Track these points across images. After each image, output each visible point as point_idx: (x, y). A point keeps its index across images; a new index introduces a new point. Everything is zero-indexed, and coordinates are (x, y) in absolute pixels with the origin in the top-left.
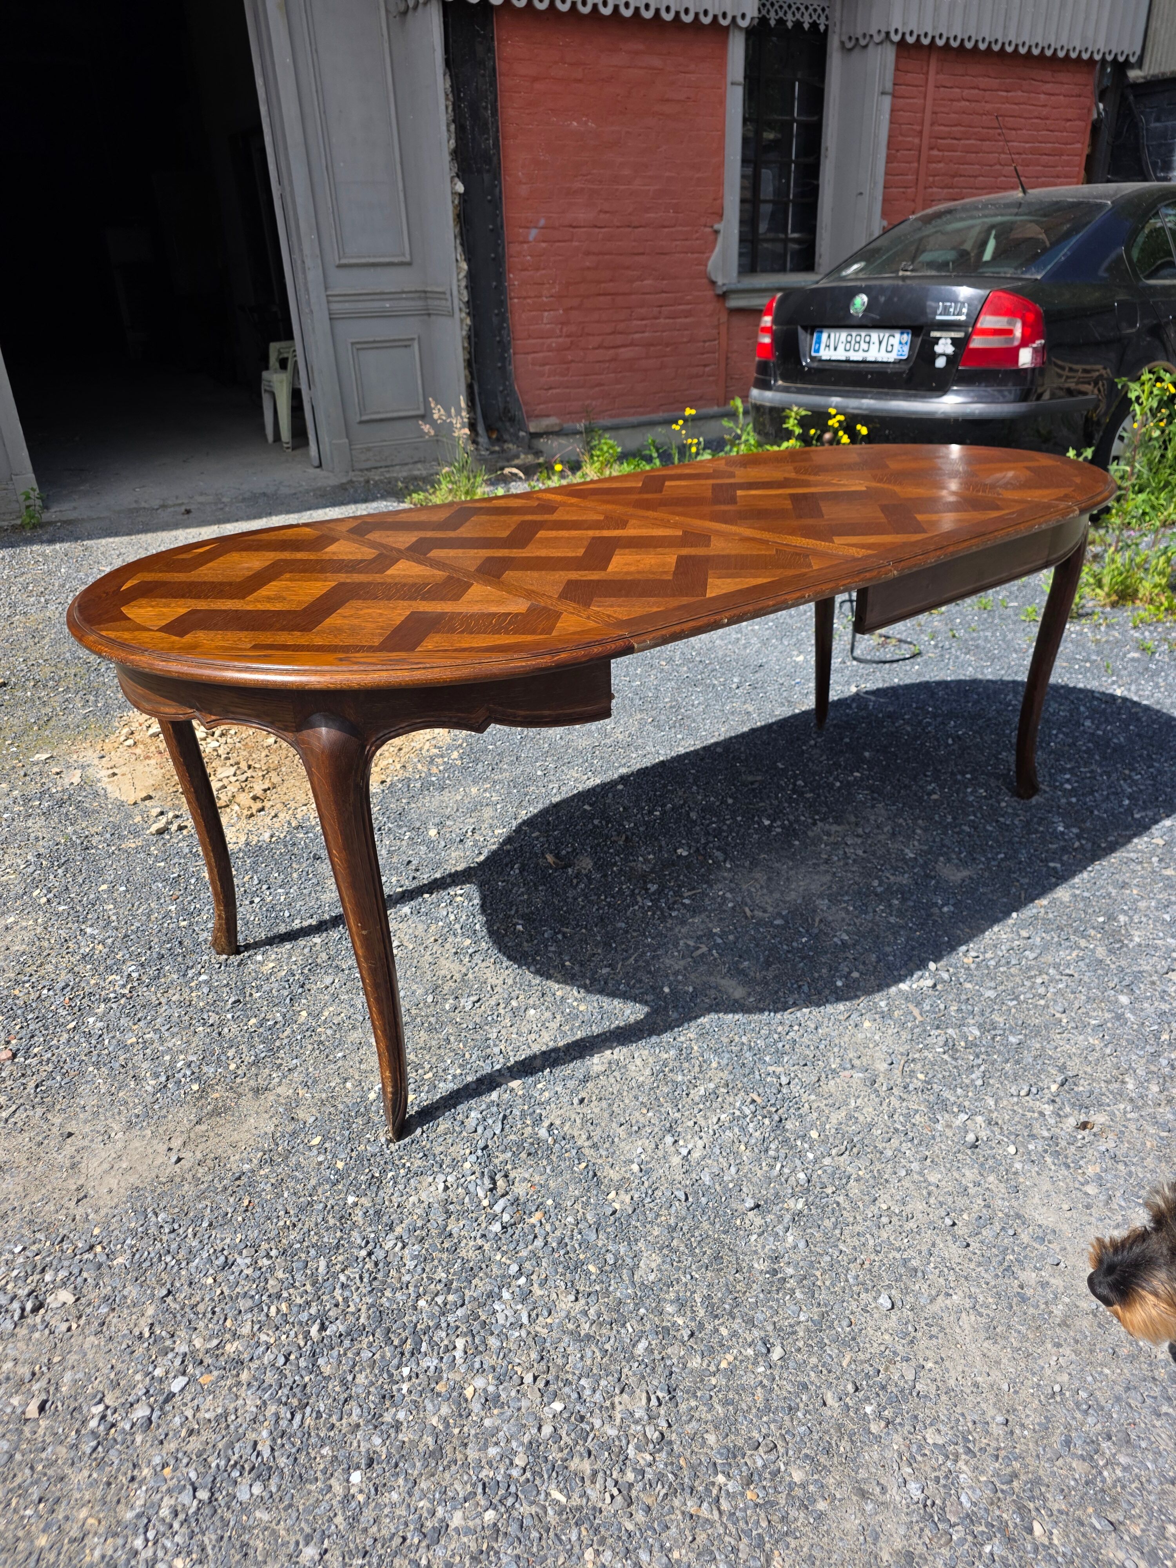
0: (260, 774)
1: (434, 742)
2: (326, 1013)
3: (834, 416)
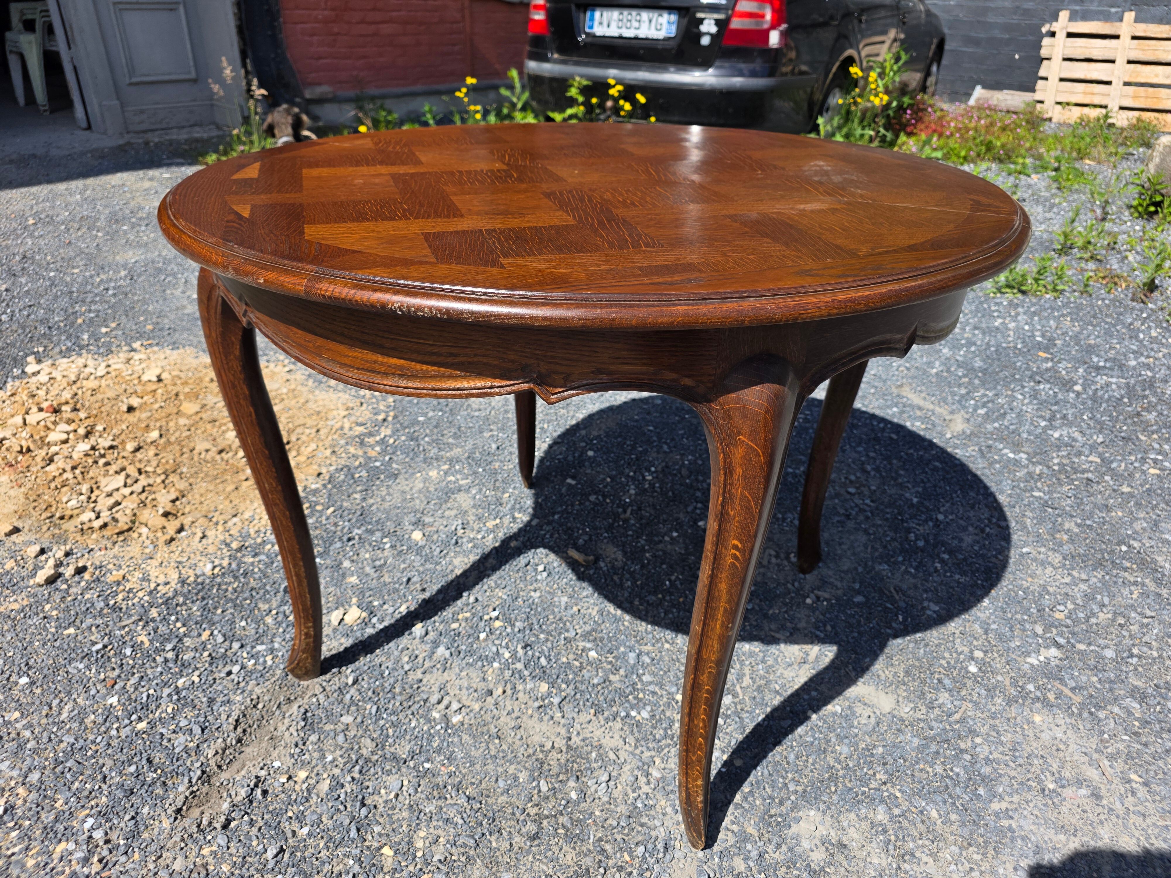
0: (159, 480)
1: (353, 419)
2: (419, 844)
3: (614, 86)
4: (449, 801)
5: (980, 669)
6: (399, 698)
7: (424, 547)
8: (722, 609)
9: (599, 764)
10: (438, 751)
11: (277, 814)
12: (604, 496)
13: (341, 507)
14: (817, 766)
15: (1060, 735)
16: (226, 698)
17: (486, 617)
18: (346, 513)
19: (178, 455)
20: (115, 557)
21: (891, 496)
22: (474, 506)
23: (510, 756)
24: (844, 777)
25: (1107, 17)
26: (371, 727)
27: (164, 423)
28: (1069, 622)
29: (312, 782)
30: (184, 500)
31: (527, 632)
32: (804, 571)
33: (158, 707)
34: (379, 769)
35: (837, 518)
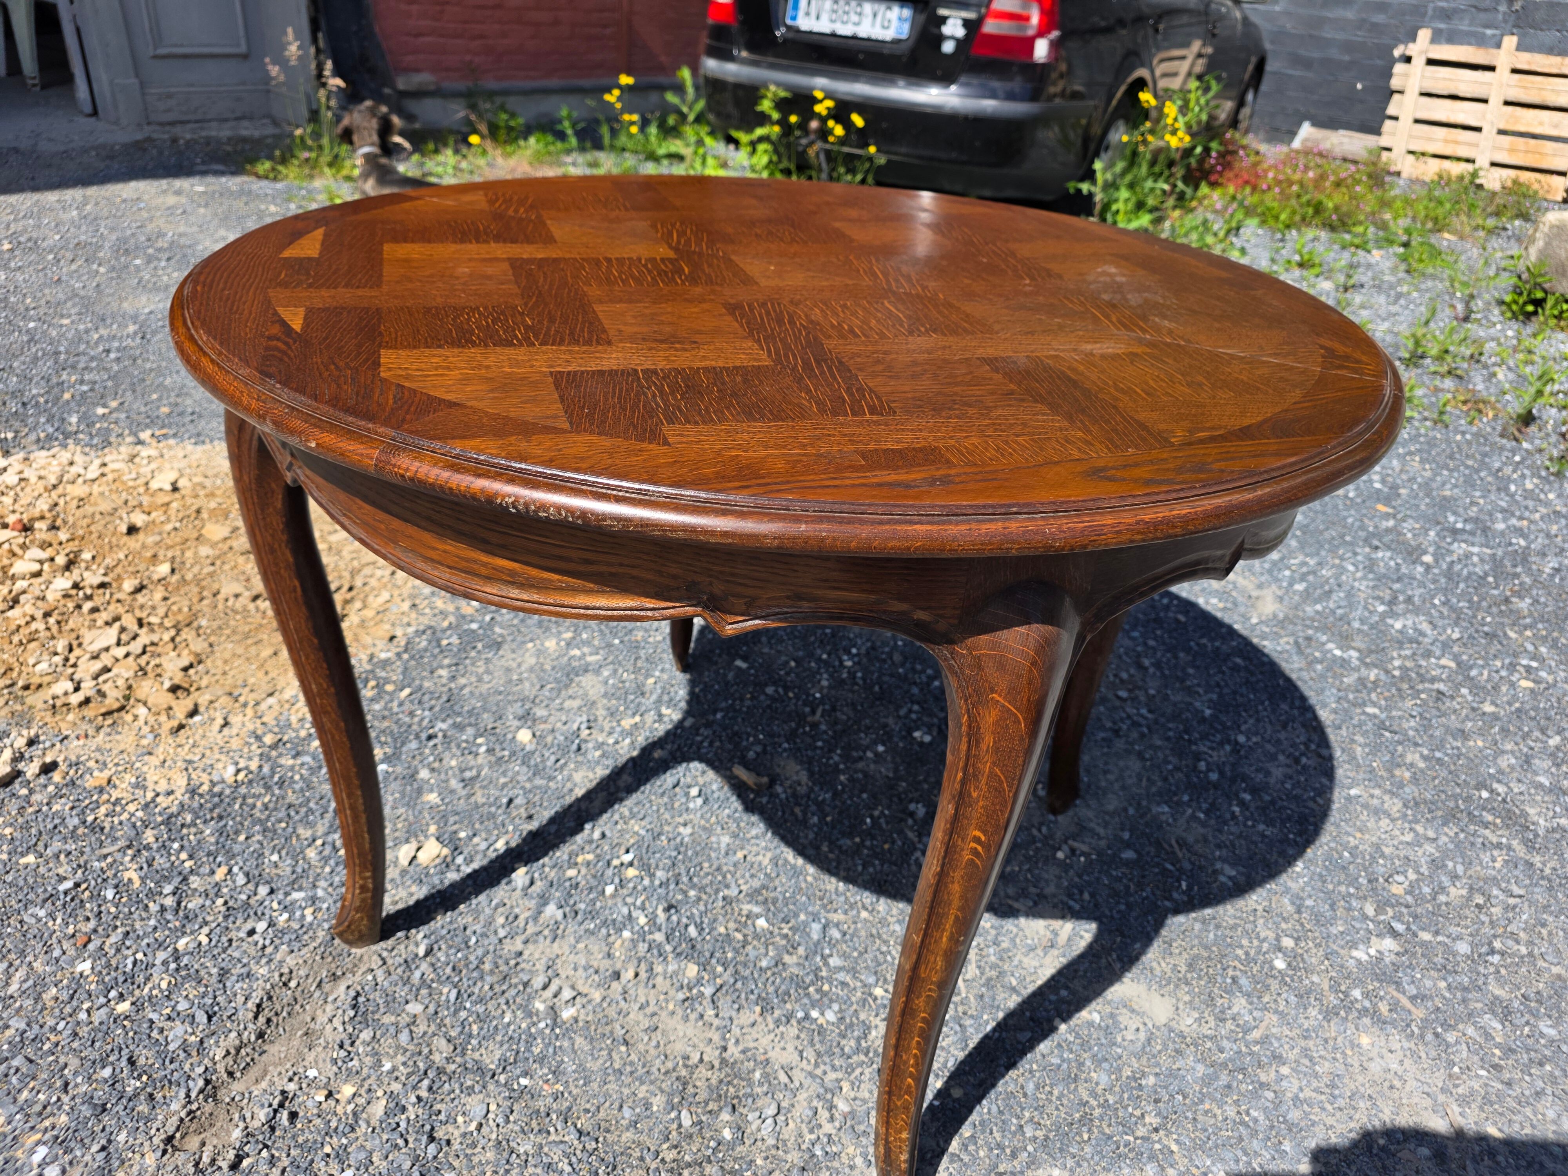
3: (821, 101)
4: (553, 1137)
5: (1289, 965)
6: (489, 979)
7: (533, 753)
8: (952, 918)
9: (765, 1088)
10: (541, 1060)
11: (308, 1148)
12: (786, 689)
13: (420, 687)
14: (1065, 1102)
15: (1394, 1066)
16: (244, 971)
17: (616, 862)
18: (426, 697)
19: (195, 600)
20: (98, 749)
21: (1175, 705)
22: (605, 695)
23: (641, 1071)
24: (1101, 1119)
25: (1480, 41)
26: (447, 1021)
27: (178, 553)
28: (1409, 899)
29: (361, 1101)
30: (200, 667)
31: (672, 886)
32: (1055, 811)
33: (147, 979)
34: (457, 1086)
35: (1102, 735)
